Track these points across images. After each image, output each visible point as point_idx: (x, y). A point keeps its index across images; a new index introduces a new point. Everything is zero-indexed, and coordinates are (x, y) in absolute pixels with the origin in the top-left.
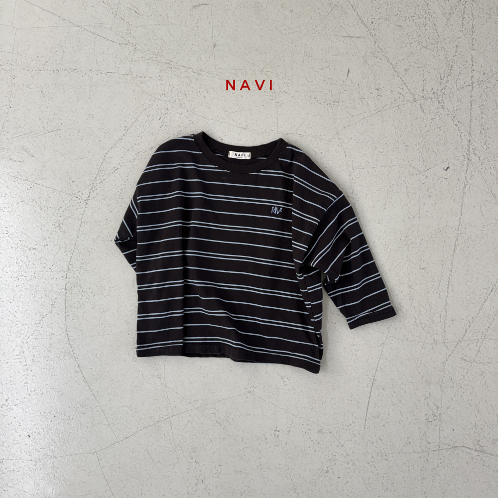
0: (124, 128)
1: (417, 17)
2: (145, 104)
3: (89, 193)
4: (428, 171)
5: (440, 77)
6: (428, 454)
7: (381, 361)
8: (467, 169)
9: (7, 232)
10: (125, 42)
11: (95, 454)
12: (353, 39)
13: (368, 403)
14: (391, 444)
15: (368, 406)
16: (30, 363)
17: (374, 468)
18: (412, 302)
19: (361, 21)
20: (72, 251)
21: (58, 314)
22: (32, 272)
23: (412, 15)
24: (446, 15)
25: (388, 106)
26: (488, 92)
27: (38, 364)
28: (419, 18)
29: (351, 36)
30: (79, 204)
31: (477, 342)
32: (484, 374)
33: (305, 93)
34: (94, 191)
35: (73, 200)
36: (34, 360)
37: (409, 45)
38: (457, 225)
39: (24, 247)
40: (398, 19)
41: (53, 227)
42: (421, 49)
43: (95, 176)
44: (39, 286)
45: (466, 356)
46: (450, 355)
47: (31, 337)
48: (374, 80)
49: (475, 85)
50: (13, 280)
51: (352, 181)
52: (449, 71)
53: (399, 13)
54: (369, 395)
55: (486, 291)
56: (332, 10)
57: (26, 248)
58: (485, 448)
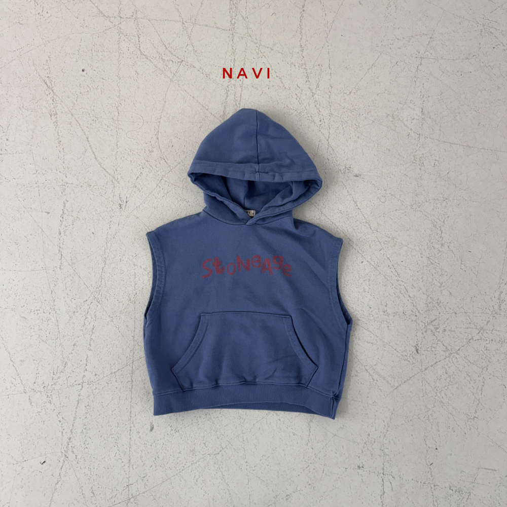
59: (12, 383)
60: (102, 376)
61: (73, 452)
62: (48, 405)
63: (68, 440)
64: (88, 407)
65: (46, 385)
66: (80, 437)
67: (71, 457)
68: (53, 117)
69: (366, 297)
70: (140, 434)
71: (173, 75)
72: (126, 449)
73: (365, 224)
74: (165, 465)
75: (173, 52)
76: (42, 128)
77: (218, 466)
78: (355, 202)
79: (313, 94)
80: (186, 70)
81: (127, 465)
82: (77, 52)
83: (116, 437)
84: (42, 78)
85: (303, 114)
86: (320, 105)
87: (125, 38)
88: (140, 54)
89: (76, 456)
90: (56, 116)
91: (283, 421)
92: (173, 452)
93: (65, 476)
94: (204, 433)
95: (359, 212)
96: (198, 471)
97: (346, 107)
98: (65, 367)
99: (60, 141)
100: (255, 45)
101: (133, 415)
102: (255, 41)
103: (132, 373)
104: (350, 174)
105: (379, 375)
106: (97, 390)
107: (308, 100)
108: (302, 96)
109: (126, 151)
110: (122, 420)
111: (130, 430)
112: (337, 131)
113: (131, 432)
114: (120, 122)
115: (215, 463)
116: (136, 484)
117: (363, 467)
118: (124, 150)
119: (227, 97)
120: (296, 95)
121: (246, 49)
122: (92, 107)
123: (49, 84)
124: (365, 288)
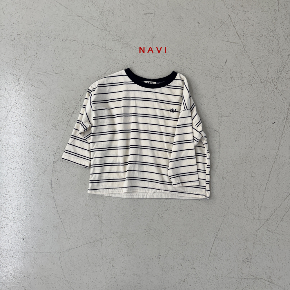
0: (98, 77)
1: (268, 35)
2: (111, 65)
3: (73, 110)
4: (263, 123)
5: (277, 71)
6: (241, 280)
7: (222, 225)
8: (285, 125)
9: (26, 126)
10: (104, 29)
11: (58, 254)
12: (231, 43)
13: (212, 247)
14: (221, 271)
15: (212, 249)
16: (29, 199)
17: (210, 283)
18: (244, 195)
19: (237, 34)
20: (60, 141)
21: (48, 174)
22: (36, 149)
23: (266, 34)
24: (285, 37)
25: (246, 84)
27: (34, 200)
28: (270, 36)
30: (68, 116)
31: (277, 222)
32: (279, 240)
33: (200, 70)
34: (76, 109)
35: (64, 113)
36: (32, 198)
37: (262, 51)
38: (275, 155)
39: (34, 135)
40: (258, 35)
41: (52, 126)
42: (268, 54)
43: (78, 101)
44: (39, 158)
45: (270, 229)
46: (261, 227)
47: (31, 185)
50: (26, 153)
51: (220, 123)
52: (283, 68)
53: (259, 32)
54: (213, 243)
55: (286, 194)
56: (222, 25)
57: (35, 136)
58: (273, 281)
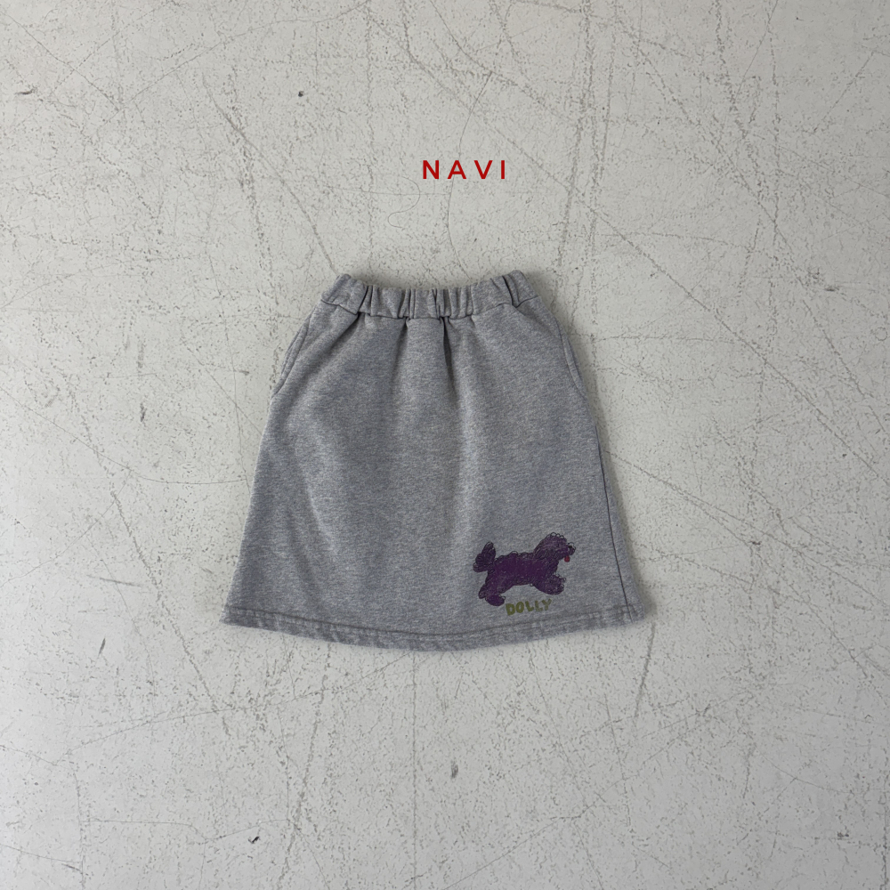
26: (350, 708)
29: (118, 579)
48: (147, 664)
49: (328, 693)
59: (191, 695)
60: (359, 676)
61: (309, 819)
62: (259, 734)
63: (298, 796)
64: (333, 736)
65: (255, 697)
66: (322, 790)
67: (306, 828)
68: (246, 186)
69: (853, 522)
70: (433, 784)
71: (473, 102)
72: (409, 811)
73: (848, 383)
74: (482, 839)
75: (471, 55)
76: (225, 208)
77: (579, 839)
78: (828, 340)
79: (745, 134)
80: (498, 90)
81: (412, 841)
82: (287, 59)
83: (388, 790)
84: (222, 110)
85: (726, 172)
86: (757, 154)
87: (378, 29)
88: (409, 61)
89: (315, 826)
90: (251, 185)
91: (699, 756)
92: (495, 815)
93: (296, 863)
94: (551, 780)
95: (838, 360)
96: (542, 849)
97: (808, 157)
98: (288, 661)
99: (262, 234)
100: (631, 40)
101: (419, 748)
102: (630, 31)
103: (414, 671)
104: (817, 285)
105: (878, 667)
106: (351, 702)
107: (736, 146)
108: (723, 136)
109: (388, 252)
110: (399, 759)
111: (415, 776)
112: (791, 204)
113: (417, 780)
114: (374, 195)
115: (574, 834)
116: (428, 875)
117: (847, 836)
118: (384, 250)
119: (579, 140)
120: (712, 135)
121: (613, 47)
122: (321, 167)
123: (236, 122)
124: (850, 504)
